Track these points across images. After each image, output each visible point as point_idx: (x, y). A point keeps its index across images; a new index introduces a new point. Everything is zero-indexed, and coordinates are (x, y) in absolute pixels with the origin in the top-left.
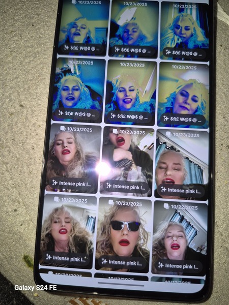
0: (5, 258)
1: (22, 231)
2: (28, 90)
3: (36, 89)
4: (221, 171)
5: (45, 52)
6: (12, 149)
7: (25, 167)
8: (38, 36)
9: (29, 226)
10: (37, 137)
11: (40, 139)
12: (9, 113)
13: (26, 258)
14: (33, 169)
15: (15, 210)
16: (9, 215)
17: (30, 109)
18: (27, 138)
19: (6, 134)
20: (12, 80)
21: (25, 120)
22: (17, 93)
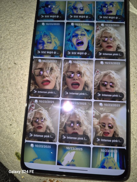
1: (15, 137)
2: (19, 55)
3: (23, 54)
4: (134, 101)
5: (29, 33)
6: (9, 88)
7: (17, 99)
8: (25, 24)
9: (18, 134)
10: (24, 81)
11: (26, 83)
12: (8, 67)
13: (17, 154)
14: (21, 100)
15: (11, 125)
16: (7, 128)
17: (20, 65)
18: (18, 82)
19: (6, 80)
20: (10, 49)
21: (17, 72)
22: (13, 56)
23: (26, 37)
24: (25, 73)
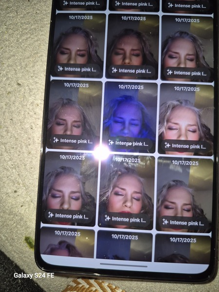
0: (7, 239)
1: (23, 212)
2: (25, 68)
3: (33, 66)
5: (42, 29)
6: (10, 129)
7: (24, 147)
8: (35, 12)
9: (29, 207)
10: (35, 116)
11: (38, 119)
12: (6, 92)
13: (27, 239)
14: (32, 149)
15: (15, 192)
16: (9, 196)
17: (27, 88)
18: (25, 118)
19: (4, 114)
20: (9, 58)
21: (22, 99)
22: (14, 72)
23: (36, 36)
24: (36, 102)
